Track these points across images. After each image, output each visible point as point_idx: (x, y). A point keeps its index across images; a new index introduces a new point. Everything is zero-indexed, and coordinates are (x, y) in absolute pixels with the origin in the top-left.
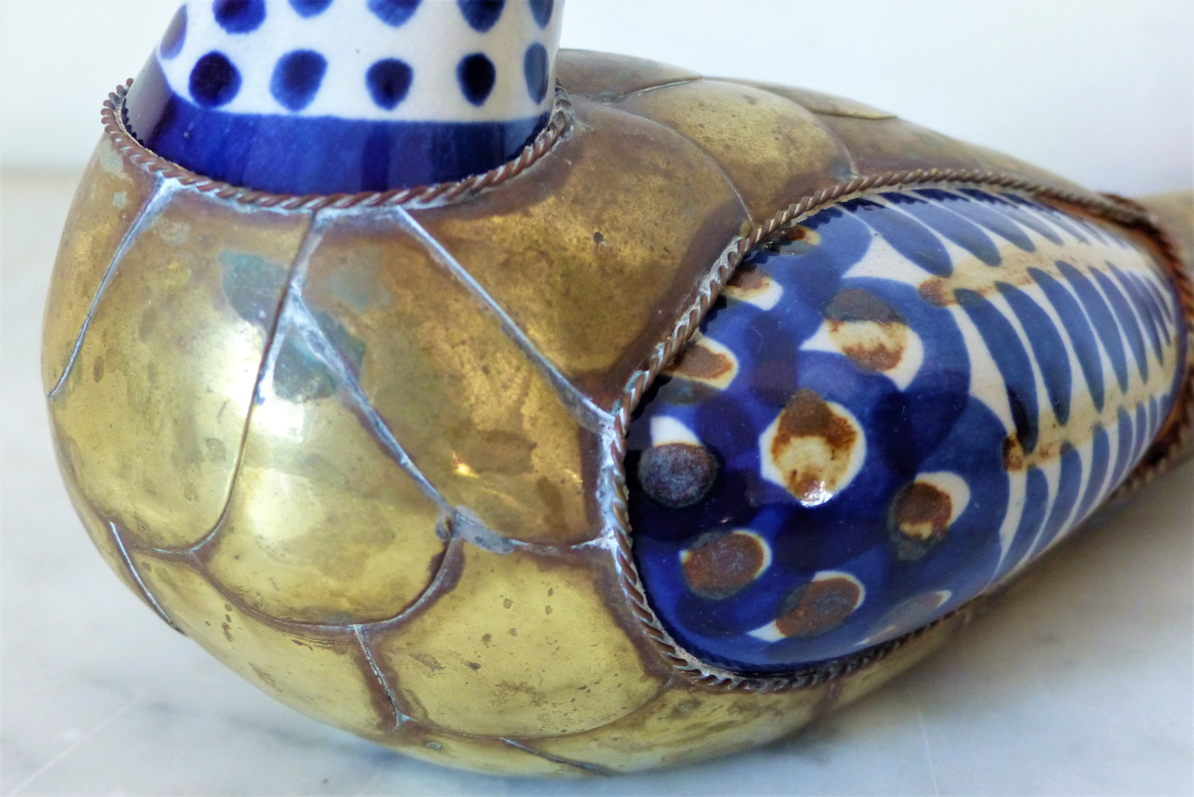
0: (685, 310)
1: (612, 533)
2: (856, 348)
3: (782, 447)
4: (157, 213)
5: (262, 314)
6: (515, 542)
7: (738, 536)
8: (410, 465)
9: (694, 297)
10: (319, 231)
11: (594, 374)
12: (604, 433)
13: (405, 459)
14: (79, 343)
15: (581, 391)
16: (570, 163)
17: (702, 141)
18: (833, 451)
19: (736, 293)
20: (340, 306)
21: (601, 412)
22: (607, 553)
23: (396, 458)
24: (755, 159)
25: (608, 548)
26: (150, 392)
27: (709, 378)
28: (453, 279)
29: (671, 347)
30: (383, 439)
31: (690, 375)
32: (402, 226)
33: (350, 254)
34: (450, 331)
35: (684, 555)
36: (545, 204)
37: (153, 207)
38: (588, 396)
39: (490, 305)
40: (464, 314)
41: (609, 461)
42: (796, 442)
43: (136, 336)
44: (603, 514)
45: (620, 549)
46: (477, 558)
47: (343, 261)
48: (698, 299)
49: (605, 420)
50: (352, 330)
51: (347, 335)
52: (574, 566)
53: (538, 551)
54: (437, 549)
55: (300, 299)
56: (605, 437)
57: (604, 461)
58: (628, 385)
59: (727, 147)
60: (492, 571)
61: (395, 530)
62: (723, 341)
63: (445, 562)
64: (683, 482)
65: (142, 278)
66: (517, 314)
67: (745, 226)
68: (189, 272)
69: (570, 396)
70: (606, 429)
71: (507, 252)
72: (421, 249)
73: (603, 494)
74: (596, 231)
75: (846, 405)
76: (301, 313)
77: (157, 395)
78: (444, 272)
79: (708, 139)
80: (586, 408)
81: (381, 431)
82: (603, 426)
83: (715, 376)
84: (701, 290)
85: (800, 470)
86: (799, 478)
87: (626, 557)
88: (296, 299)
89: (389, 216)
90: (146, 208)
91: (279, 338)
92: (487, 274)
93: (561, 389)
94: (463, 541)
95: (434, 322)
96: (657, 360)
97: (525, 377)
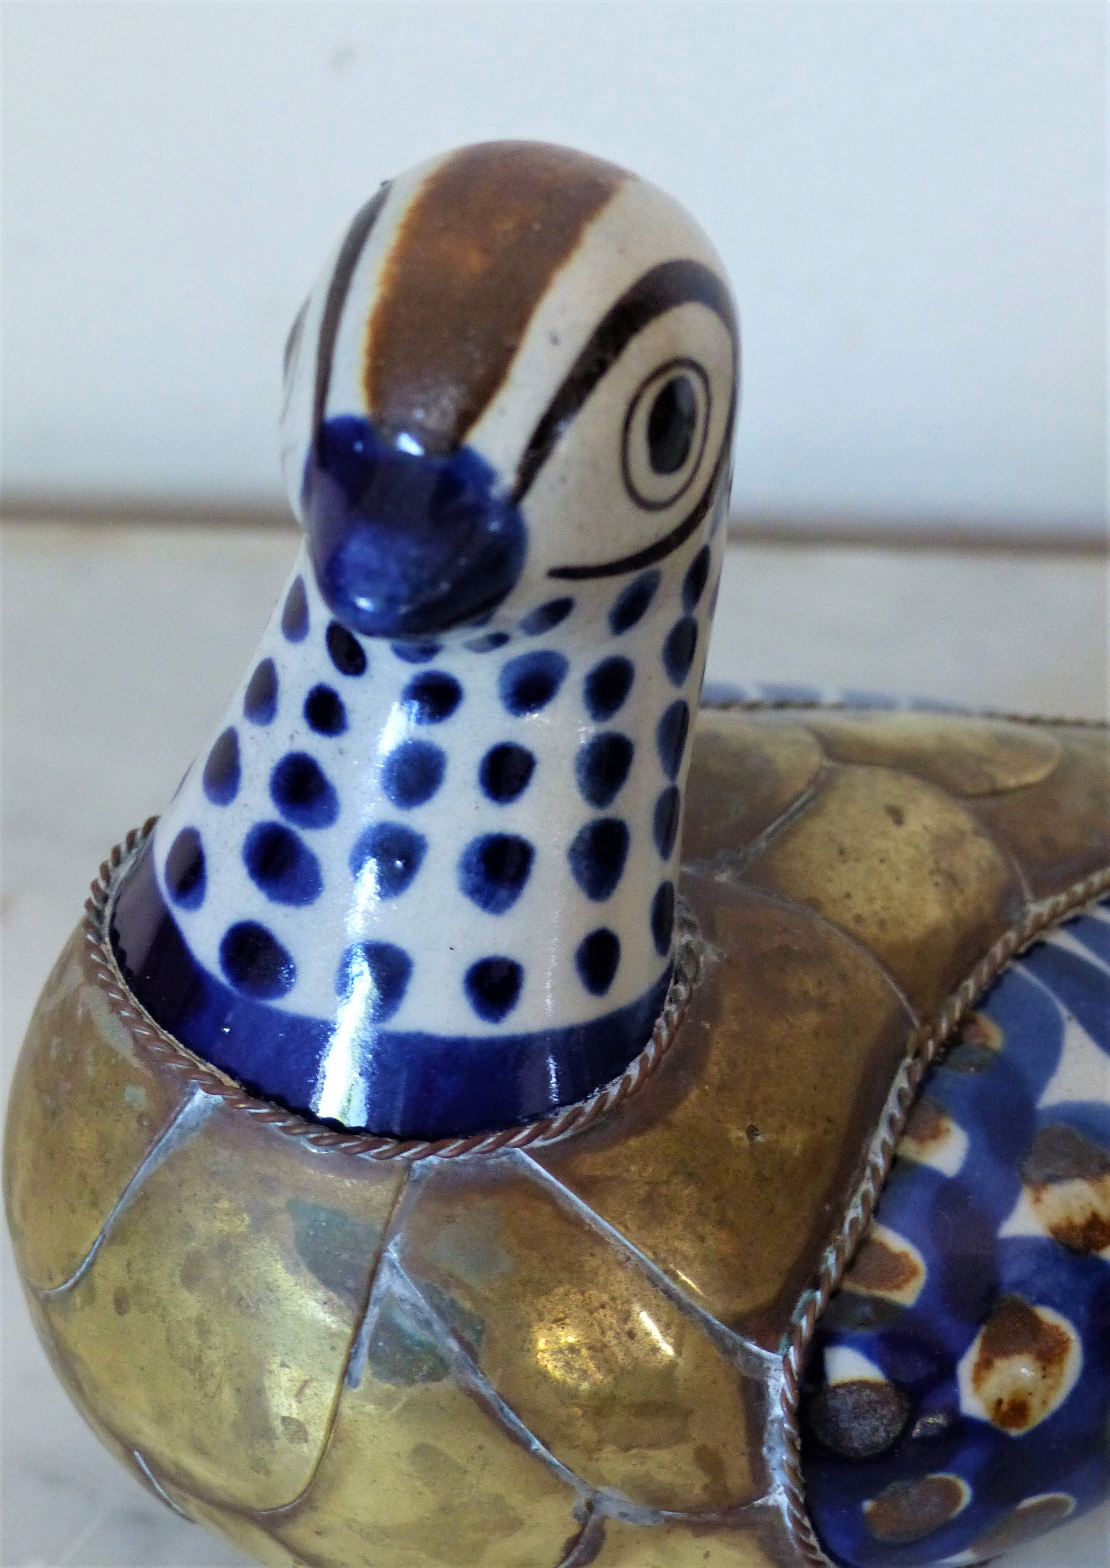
0: (854, 1192)
1: (782, 1489)
2: (1064, 1224)
3: (984, 1373)
4: (193, 1129)
5: (351, 1283)
6: (666, 1513)
7: (934, 1481)
8: (543, 1450)
9: (863, 1170)
10: (416, 1182)
11: (757, 1312)
12: (770, 1377)
13: (536, 1445)
14: (88, 1259)
15: (742, 1335)
16: (708, 1026)
17: (851, 924)
18: (1044, 1369)
19: (909, 1149)
20: (451, 1276)
21: (765, 1353)
22: (776, 1510)
23: (525, 1445)
24: (914, 931)
25: (775, 1504)
26: (200, 1350)
27: (891, 1290)
28: (587, 1228)
29: (844, 1253)
30: (509, 1425)
31: (868, 1287)
32: (521, 1170)
33: (459, 1210)
34: (587, 1295)
35: (868, 1505)
36: (687, 1103)
37: (185, 1118)
38: (751, 1339)
39: (633, 1253)
40: (603, 1269)
41: (778, 1411)
42: (1001, 1364)
43: (177, 1279)
44: (771, 1471)
45: (791, 1507)
46: (620, 1532)
47: (451, 1219)
48: (868, 1172)
49: (771, 1361)
50: (467, 1305)
51: (461, 1312)
52: (735, 1528)
53: (694, 1518)
54: (573, 1529)
55: (398, 1264)
56: (771, 1383)
57: (771, 1411)
58: (796, 1313)
59: (882, 924)
60: (638, 1543)
61: (524, 1517)
62: (904, 1233)
63: (582, 1539)
64: (867, 1428)
65: (180, 1211)
66: (664, 1261)
67: (912, 1040)
68: (247, 1219)
69: (729, 1343)
70: (772, 1372)
71: (648, 1183)
72: (546, 1196)
73: (770, 1449)
74: (749, 1123)
75: (1058, 1307)
76: (399, 1281)
77: (212, 1356)
78: (576, 1222)
79: (859, 919)
80: (749, 1352)
81: (506, 1416)
82: (769, 1368)
83: (898, 1287)
84: (871, 1157)
85: (1006, 1398)
86: (1005, 1407)
87: (798, 1515)
88: (392, 1266)
89: (504, 1159)
90: (175, 1118)
91: (374, 1312)
92: (627, 1217)
93: (717, 1337)
94: (604, 1518)
95: (567, 1286)
96: (828, 1273)
97: (677, 1333)
